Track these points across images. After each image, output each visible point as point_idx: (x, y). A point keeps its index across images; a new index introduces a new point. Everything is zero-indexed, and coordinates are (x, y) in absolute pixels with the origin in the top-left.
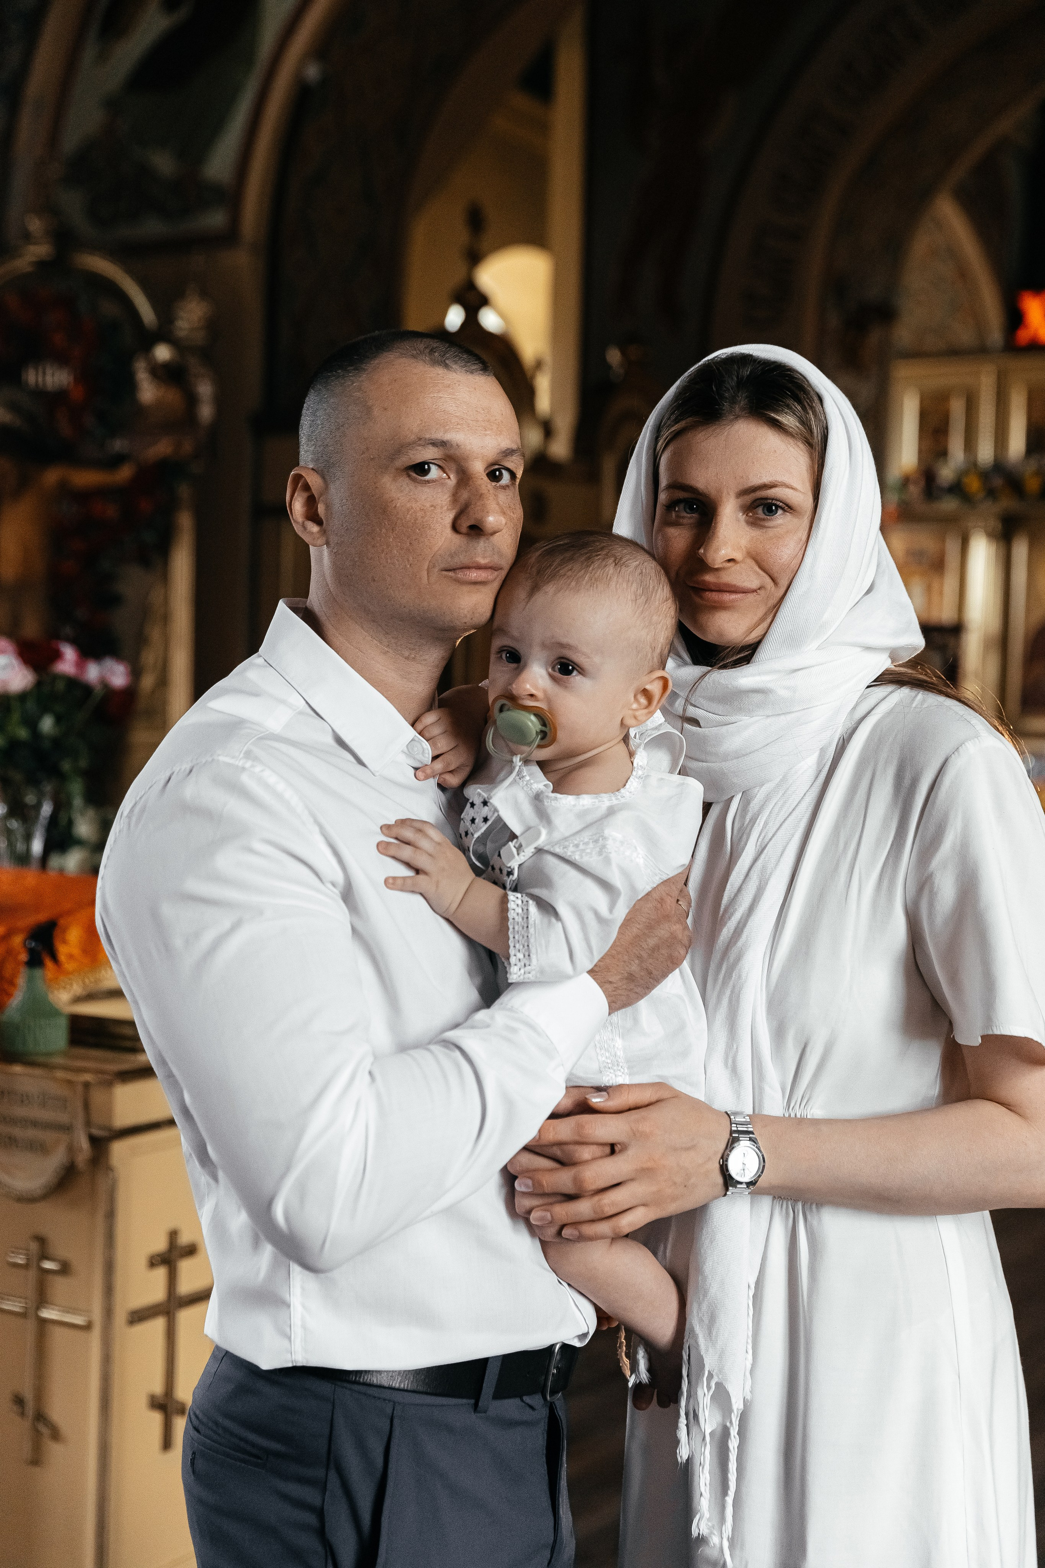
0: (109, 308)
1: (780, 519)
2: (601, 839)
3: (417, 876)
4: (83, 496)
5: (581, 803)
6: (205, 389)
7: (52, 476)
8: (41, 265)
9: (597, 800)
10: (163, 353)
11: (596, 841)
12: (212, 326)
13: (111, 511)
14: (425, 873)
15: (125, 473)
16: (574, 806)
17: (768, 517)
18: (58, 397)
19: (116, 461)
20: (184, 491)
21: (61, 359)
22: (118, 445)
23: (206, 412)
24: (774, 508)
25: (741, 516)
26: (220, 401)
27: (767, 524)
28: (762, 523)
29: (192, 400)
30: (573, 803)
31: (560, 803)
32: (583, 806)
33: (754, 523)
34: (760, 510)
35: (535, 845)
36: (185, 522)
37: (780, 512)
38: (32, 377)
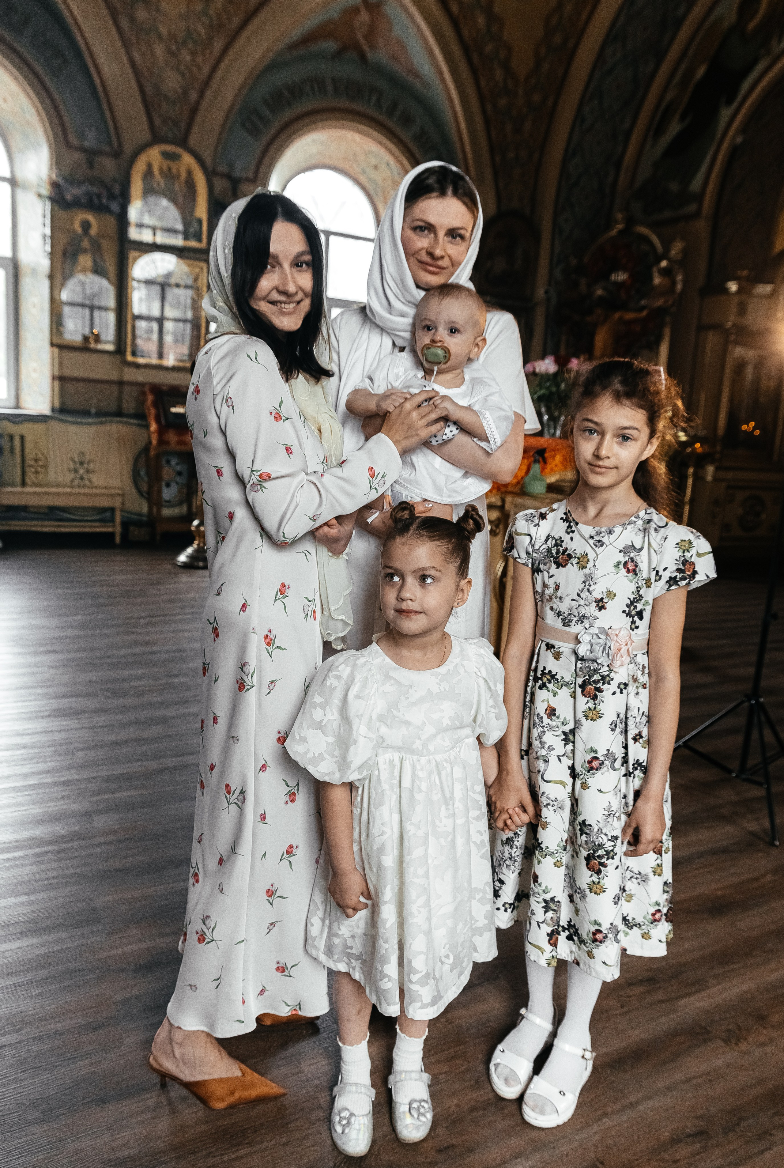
0: (645, 247)
4: (629, 323)
6: (679, 278)
7: (617, 316)
8: (621, 232)
10: (664, 264)
12: (685, 252)
13: (638, 327)
15: (644, 313)
18: (623, 283)
19: (643, 308)
20: (668, 319)
21: (624, 269)
22: (644, 302)
23: (679, 287)
26: (685, 282)
29: (674, 283)
36: (667, 332)
38: (613, 277)
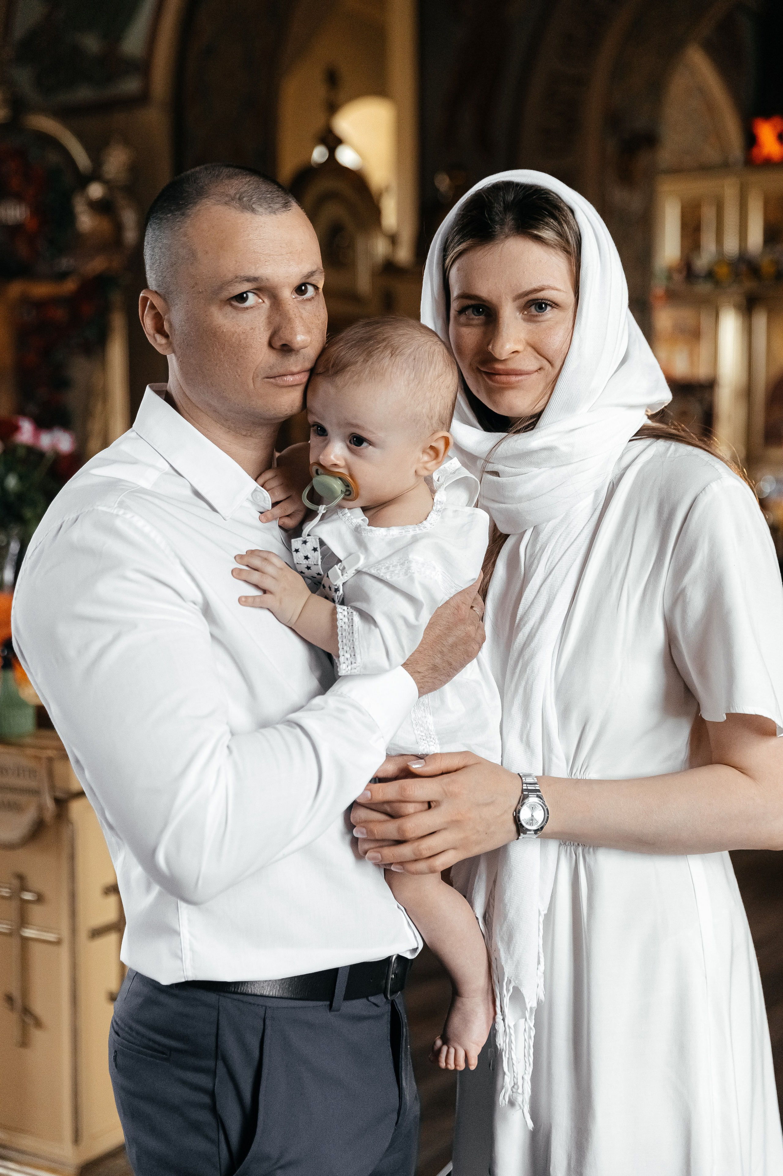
0: (53, 158)
1: (549, 313)
2: (406, 562)
3: (264, 595)
4: (40, 304)
5: (391, 534)
6: (129, 217)
9: (403, 531)
10: (96, 191)
11: (403, 564)
12: (133, 168)
13: (60, 314)
14: (271, 593)
15: (69, 285)
16: (386, 536)
17: (540, 314)
18: (17, 226)
19: (65, 275)
20: (116, 297)
21: (19, 197)
22: (65, 263)
23: (130, 236)
24: (543, 306)
25: (519, 315)
27: (540, 319)
28: (535, 319)
29: (118, 227)
30: (384, 534)
31: (374, 534)
32: (393, 535)
33: (530, 319)
34: (533, 309)
35: (356, 567)
36: (118, 320)
37: (549, 308)
